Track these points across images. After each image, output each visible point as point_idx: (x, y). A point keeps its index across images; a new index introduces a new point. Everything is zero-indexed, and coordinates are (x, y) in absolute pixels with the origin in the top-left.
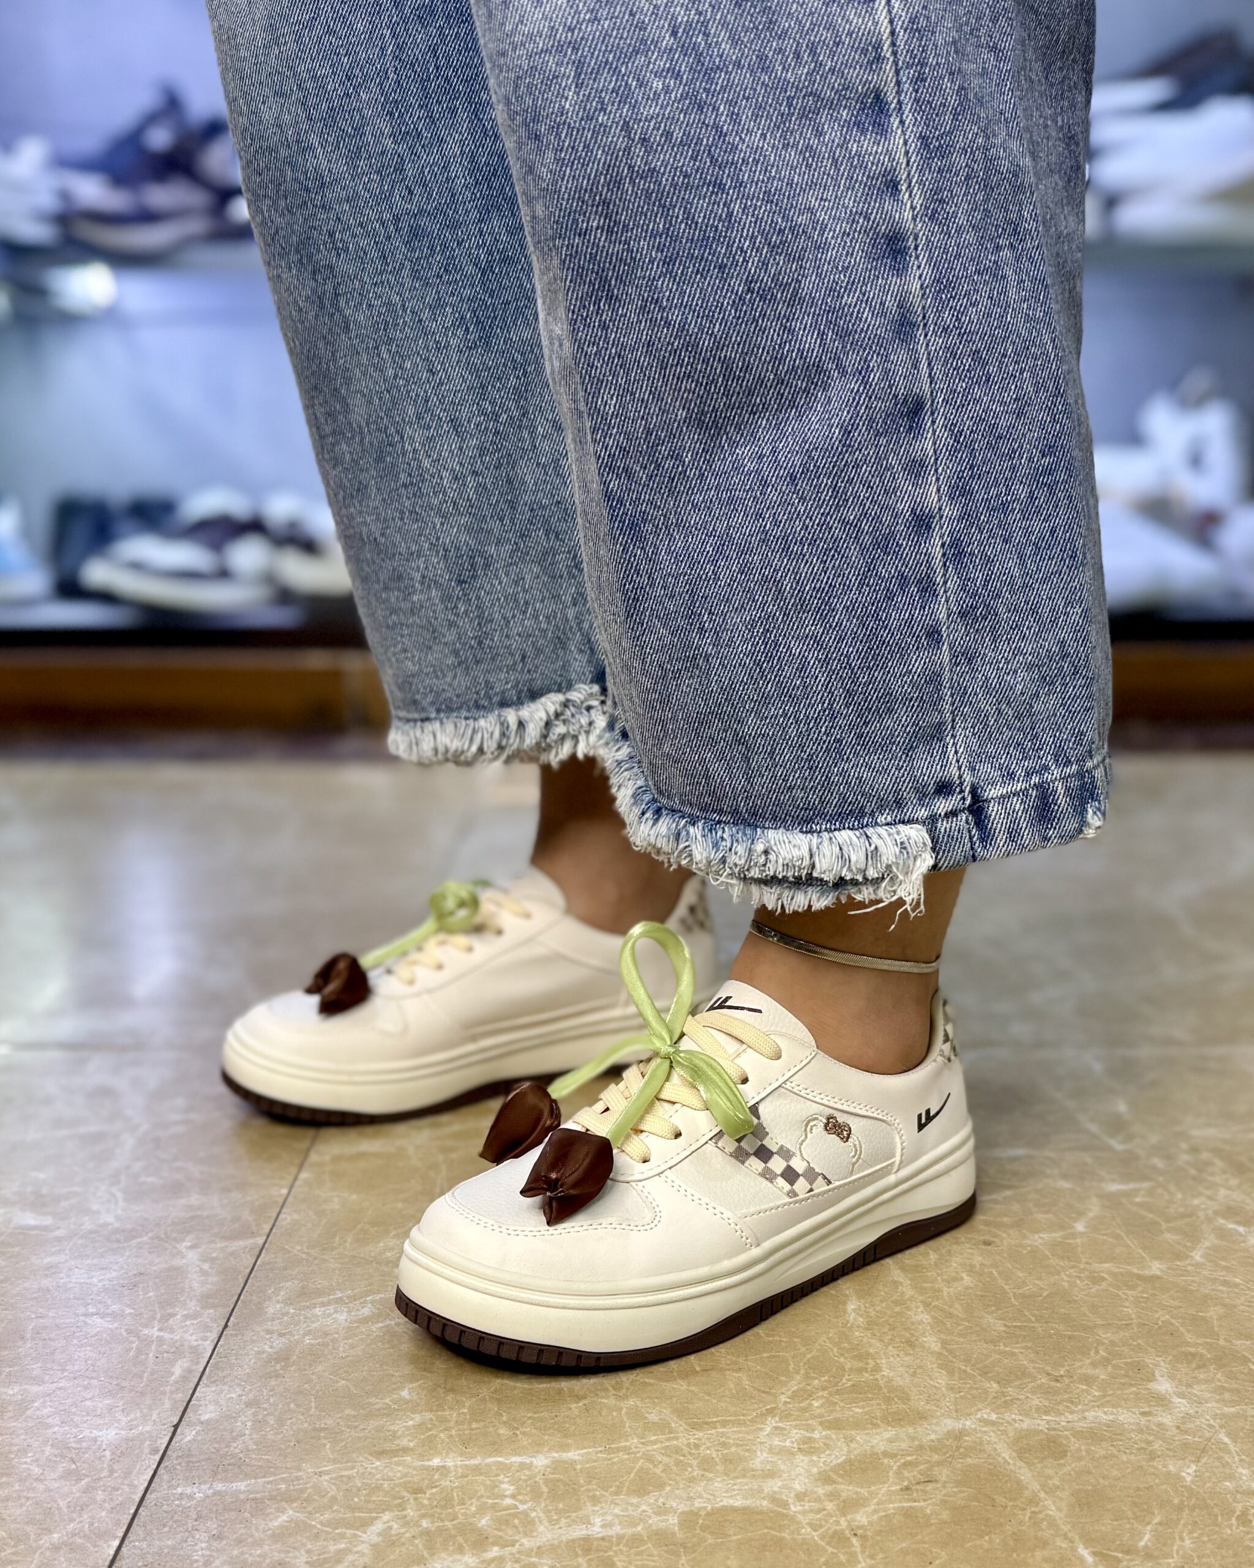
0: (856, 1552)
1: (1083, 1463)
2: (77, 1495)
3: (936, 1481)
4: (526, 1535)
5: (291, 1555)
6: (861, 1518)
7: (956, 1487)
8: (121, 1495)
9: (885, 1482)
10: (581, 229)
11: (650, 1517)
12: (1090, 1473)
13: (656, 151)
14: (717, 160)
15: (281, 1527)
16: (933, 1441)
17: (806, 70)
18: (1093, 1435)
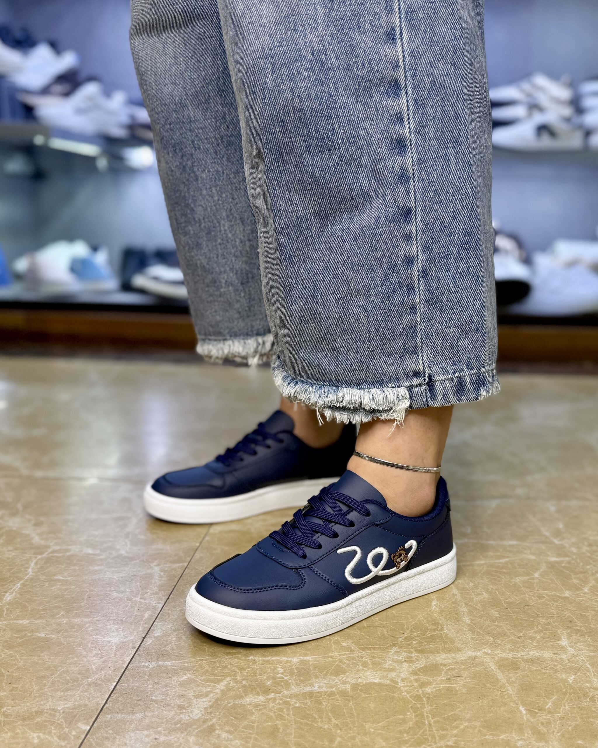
0: (425, 703)
1: (526, 672)
2: (100, 664)
3: (462, 676)
4: (286, 690)
5: (187, 692)
6: (428, 690)
7: (470, 679)
8: (119, 664)
9: (439, 676)
10: (272, 132)
11: (339, 685)
12: (528, 676)
13: (304, 101)
14: (329, 106)
15: (184, 681)
16: (462, 660)
17: (366, 71)
18: (532, 661)
